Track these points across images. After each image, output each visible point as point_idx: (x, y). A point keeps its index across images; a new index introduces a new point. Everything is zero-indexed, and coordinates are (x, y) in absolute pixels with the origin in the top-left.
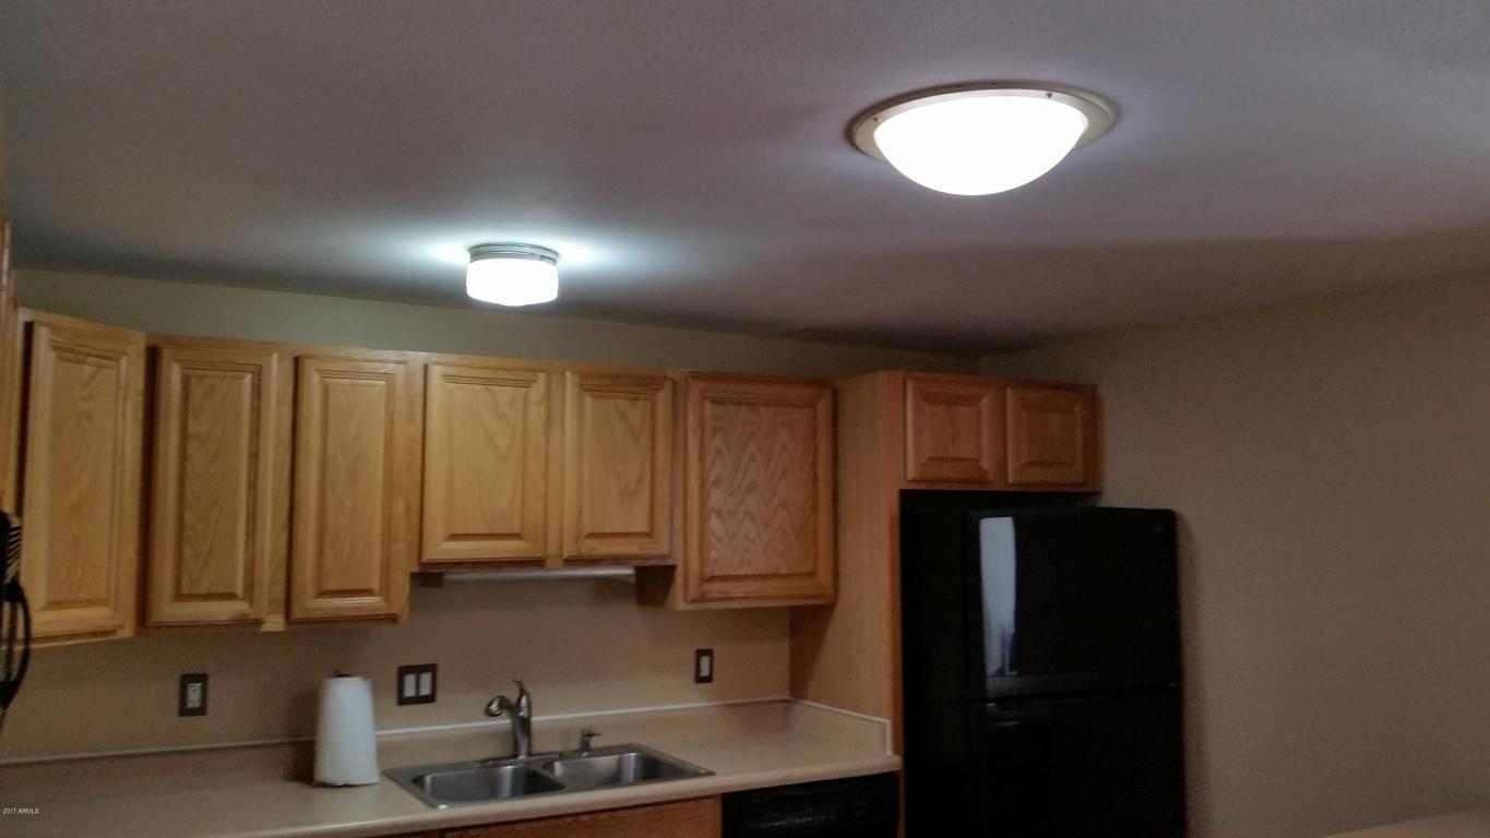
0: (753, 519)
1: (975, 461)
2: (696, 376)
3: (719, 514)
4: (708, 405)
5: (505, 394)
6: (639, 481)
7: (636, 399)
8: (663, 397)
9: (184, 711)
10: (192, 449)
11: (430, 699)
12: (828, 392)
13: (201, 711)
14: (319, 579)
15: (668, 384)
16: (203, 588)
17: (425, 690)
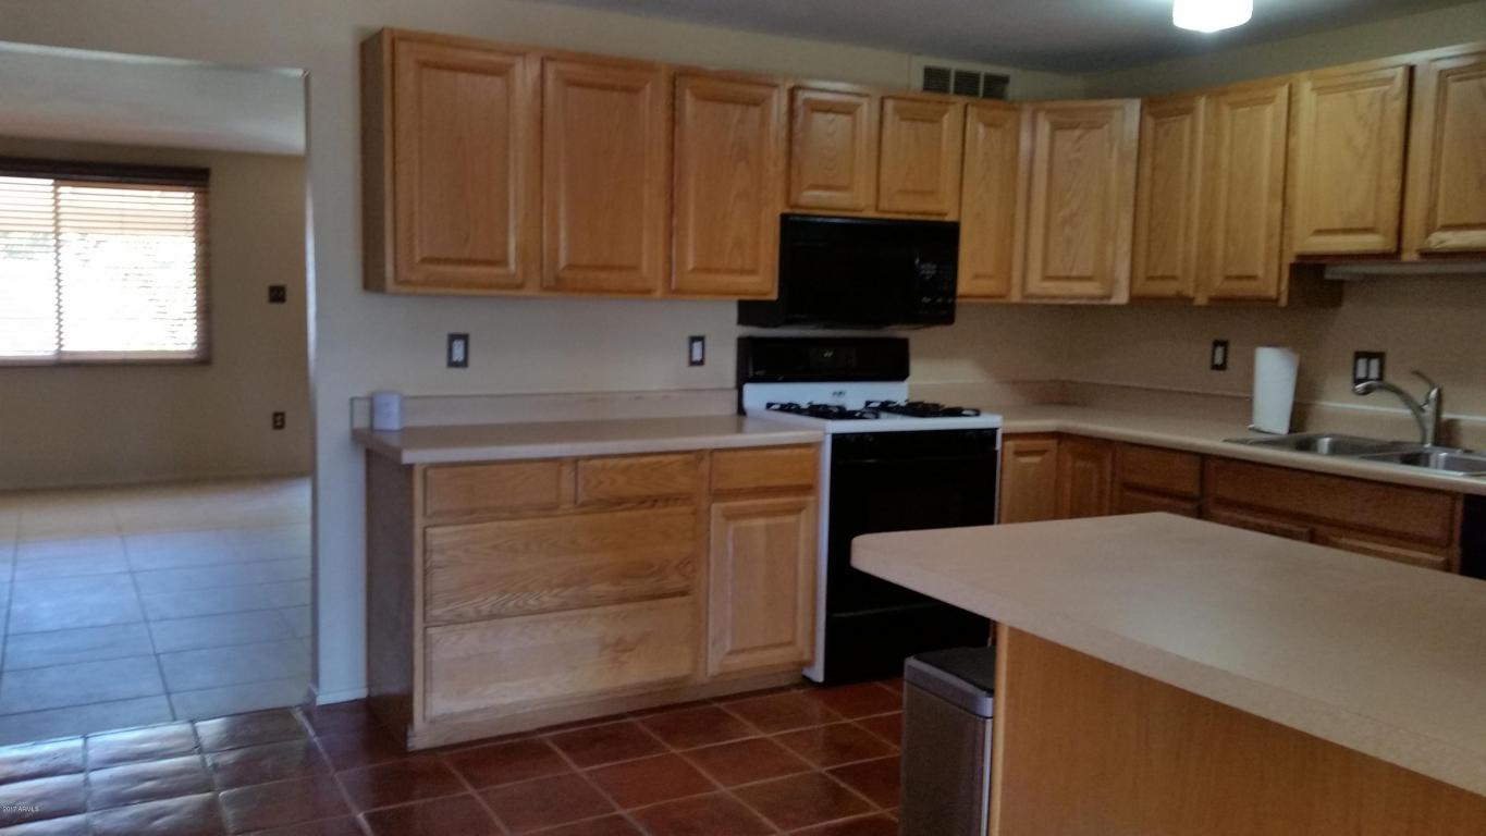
9: (1213, 366)
13: (1223, 367)
14: (1225, 268)
16: (1159, 272)
17: (1374, 374)
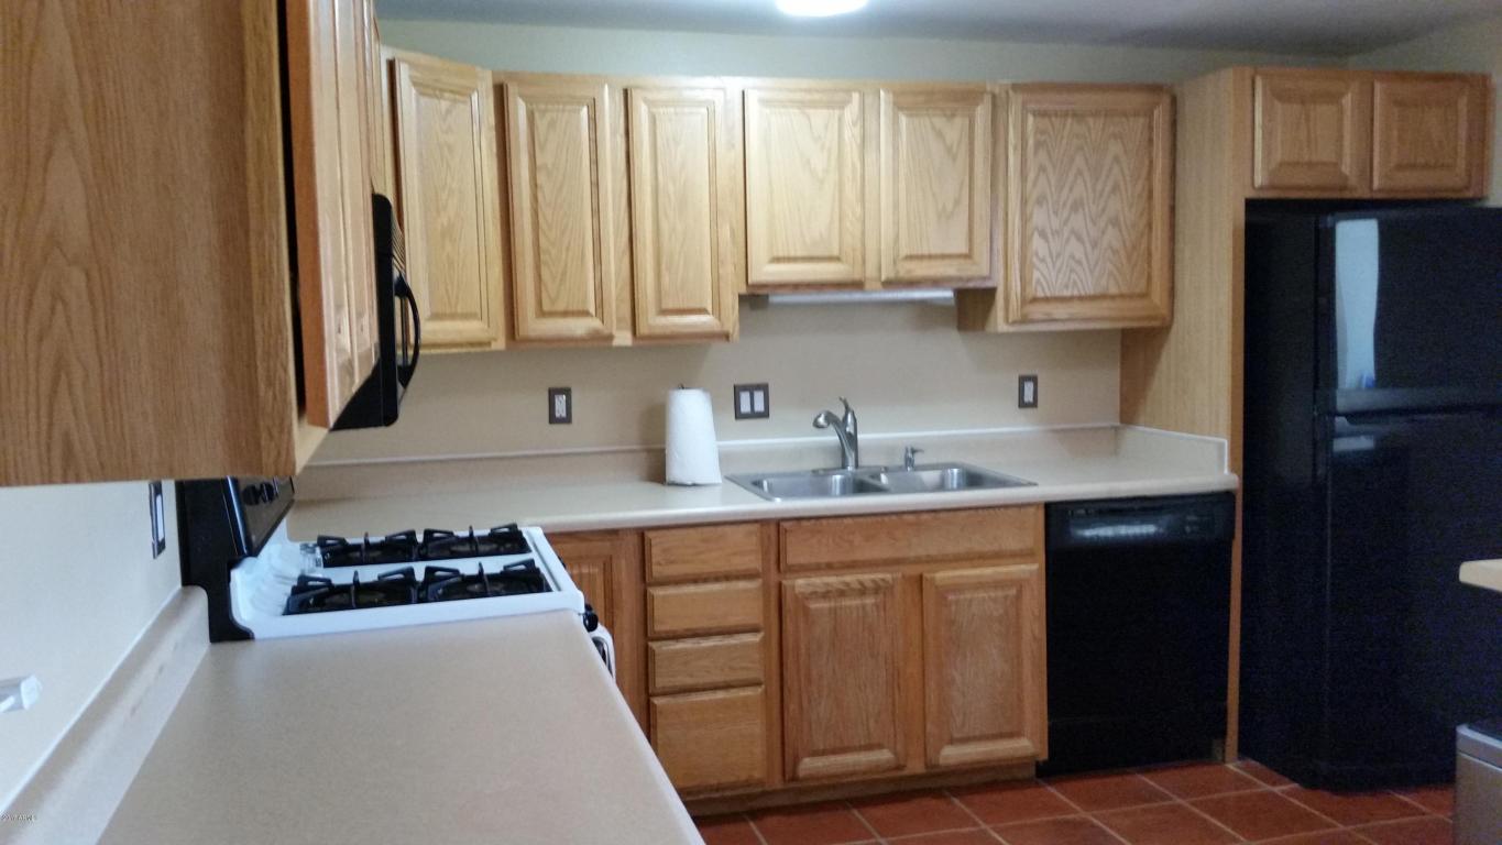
0: (1079, 239)
1: (1336, 165)
2: (1016, 87)
3: (1043, 235)
4: (1031, 119)
5: (819, 116)
6: (957, 202)
7: (953, 116)
8: (982, 112)
9: (553, 419)
10: (541, 179)
11: (765, 414)
12: (1166, 100)
13: (567, 420)
14: (659, 300)
15: (987, 99)
16: (561, 306)
17: (759, 407)
